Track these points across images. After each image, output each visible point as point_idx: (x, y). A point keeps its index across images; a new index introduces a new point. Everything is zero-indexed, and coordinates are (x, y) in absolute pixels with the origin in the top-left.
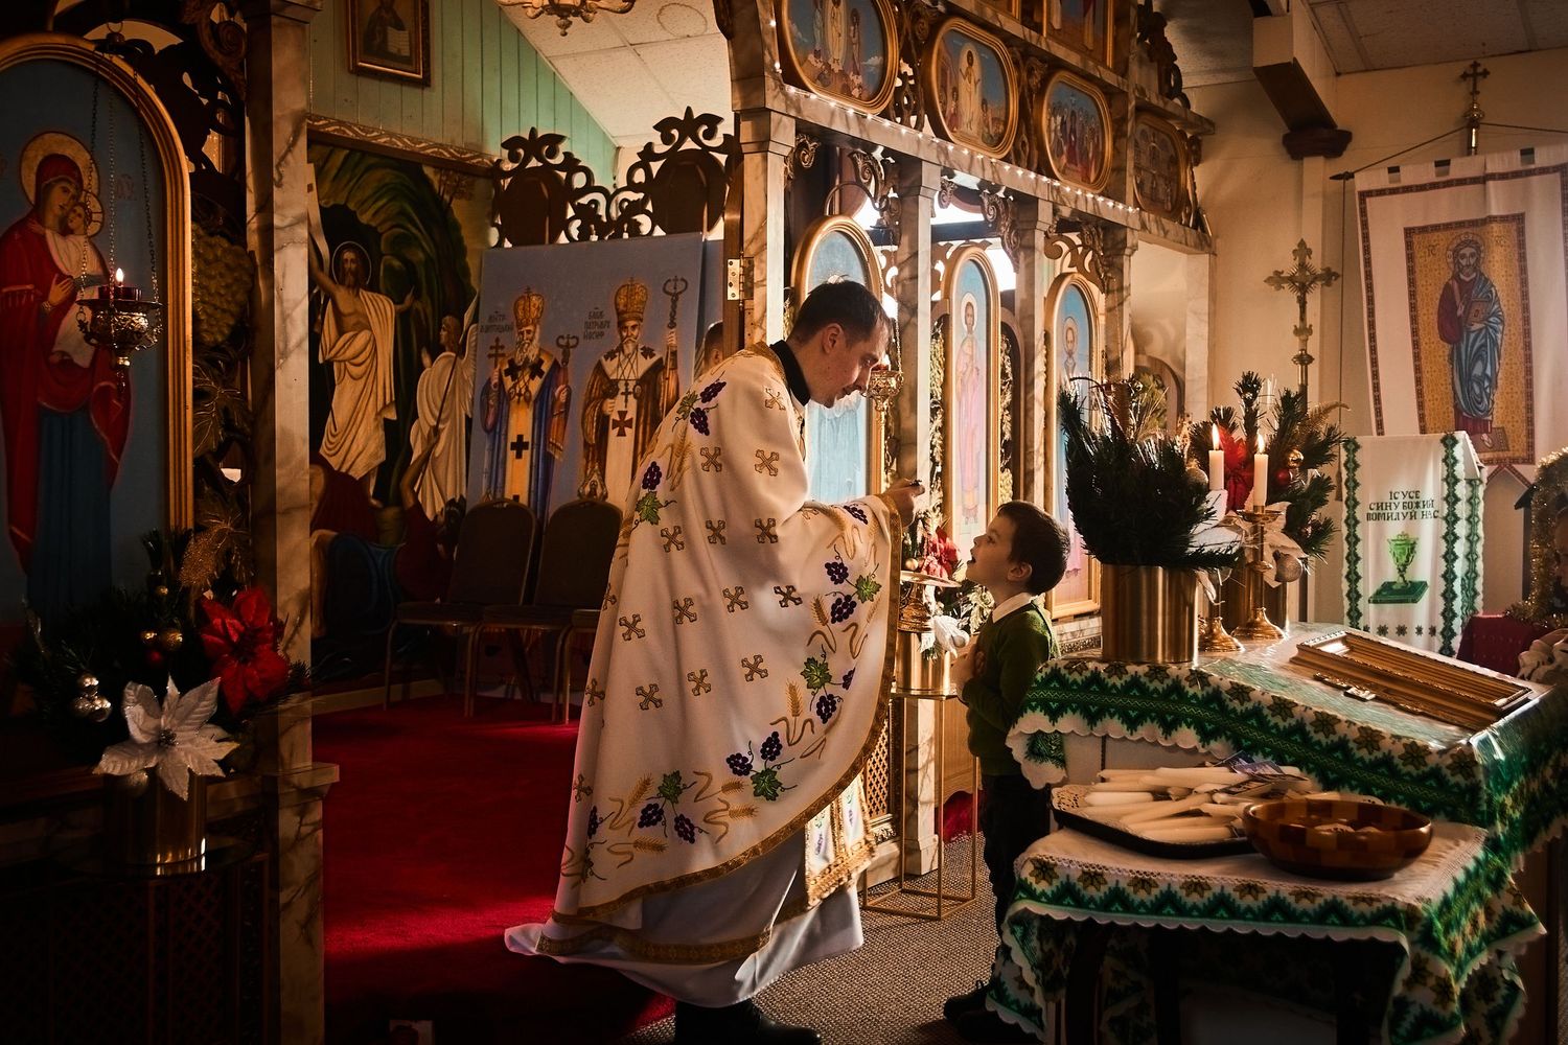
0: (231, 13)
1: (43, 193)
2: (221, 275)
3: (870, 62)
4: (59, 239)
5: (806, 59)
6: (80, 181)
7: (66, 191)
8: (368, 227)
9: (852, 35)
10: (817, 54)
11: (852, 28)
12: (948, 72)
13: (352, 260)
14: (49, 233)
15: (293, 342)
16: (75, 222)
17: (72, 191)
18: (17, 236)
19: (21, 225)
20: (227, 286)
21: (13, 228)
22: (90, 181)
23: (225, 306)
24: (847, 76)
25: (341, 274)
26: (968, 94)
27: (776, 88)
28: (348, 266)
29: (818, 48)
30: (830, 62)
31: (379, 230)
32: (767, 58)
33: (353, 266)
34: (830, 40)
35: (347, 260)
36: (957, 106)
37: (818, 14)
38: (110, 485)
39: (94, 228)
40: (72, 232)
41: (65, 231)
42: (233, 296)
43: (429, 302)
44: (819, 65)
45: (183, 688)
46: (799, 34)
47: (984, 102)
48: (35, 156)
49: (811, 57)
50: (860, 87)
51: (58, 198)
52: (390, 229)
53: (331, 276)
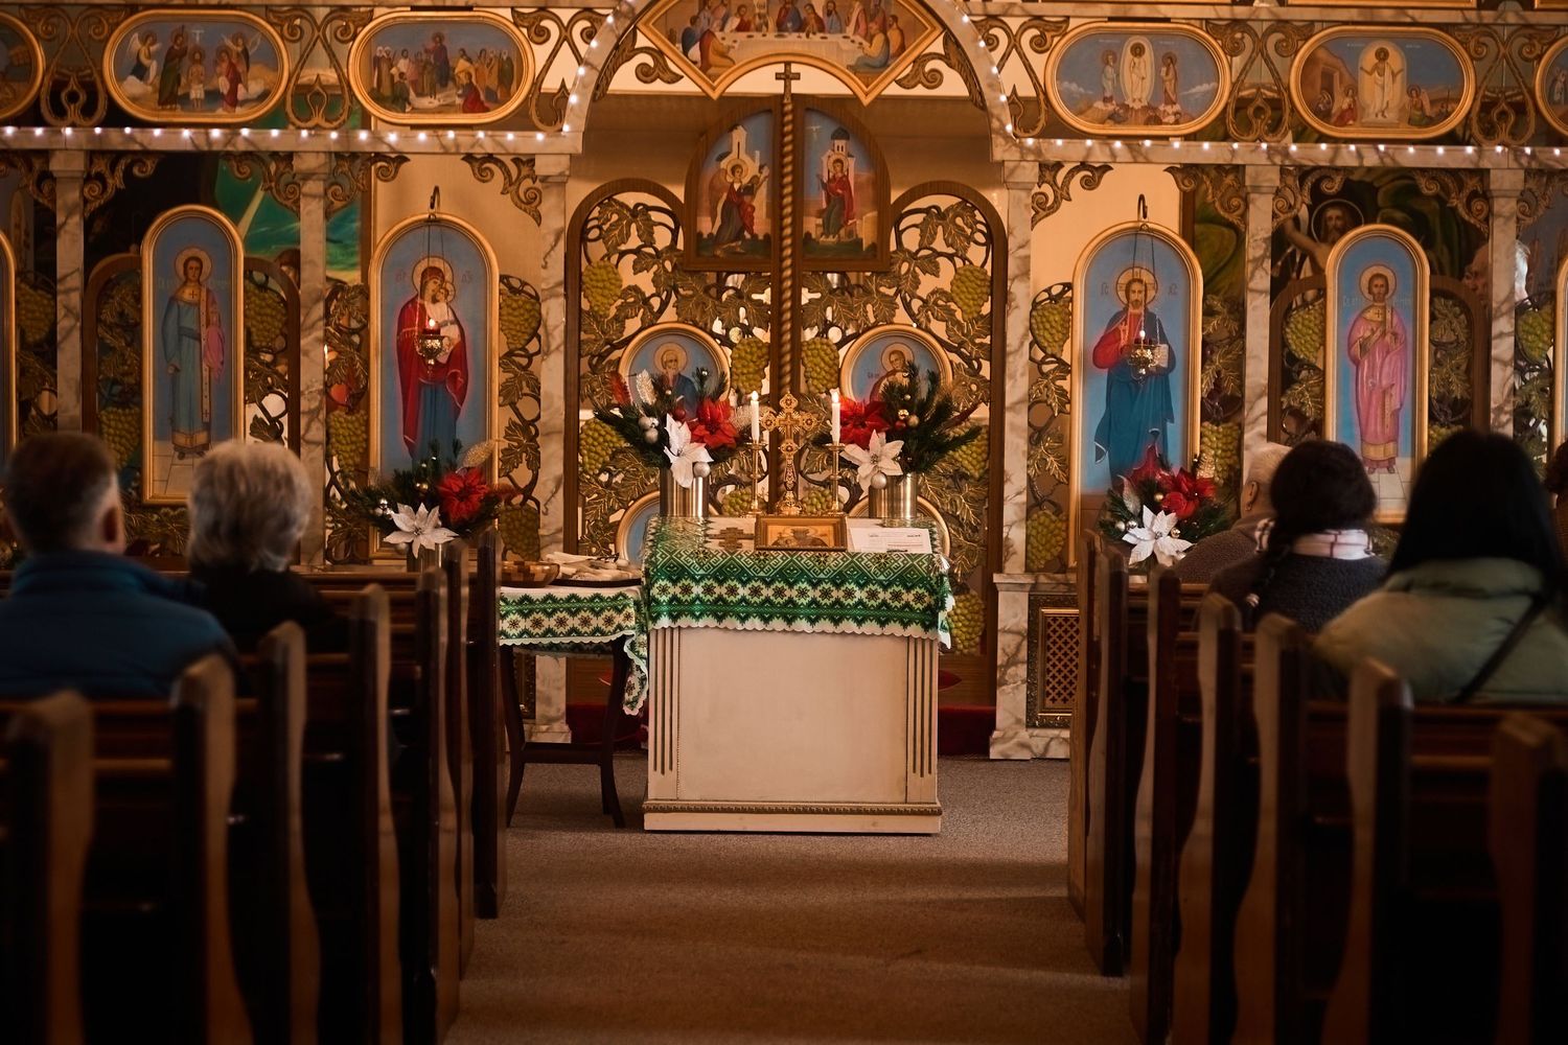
0: (534, 182)
1: (423, 286)
2: (522, 315)
3: (1194, 90)
4: (431, 305)
5: (1090, 107)
6: (443, 277)
7: (435, 283)
8: (1360, 182)
9: (1163, 74)
10: (1106, 100)
11: (1164, 69)
12: (1337, 75)
13: (1338, 218)
14: (426, 303)
15: (553, 347)
16: (440, 297)
17: (439, 282)
18: (410, 306)
19: (413, 301)
20: (527, 320)
21: (408, 303)
22: (448, 277)
23: (523, 330)
24: (1155, 109)
25: (1322, 233)
26: (1378, 90)
27: (1007, 143)
28: (1331, 224)
29: (1108, 95)
30: (1129, 102)
31: (1376, 184)
32: (995, 124)
33: (1339, 223)
34: (1128, 87)
35: (1331, 218)
36: (1354, 101)
37: (1109, 70)
38: (456, 419)
39: (449, 298)
40: (438, 301)
41: (435, 301)
42: (529, 324)
43: (1445, 250)
44: (1110, 107)
45: (429, 509)
46: (1081, 90)
47: (1412, 89)
48: (421, 268)
49: (1099, 105)
50: (1175, 114)
51: (431, 286)
52: (1393, 180)
53: (1309, 234)
